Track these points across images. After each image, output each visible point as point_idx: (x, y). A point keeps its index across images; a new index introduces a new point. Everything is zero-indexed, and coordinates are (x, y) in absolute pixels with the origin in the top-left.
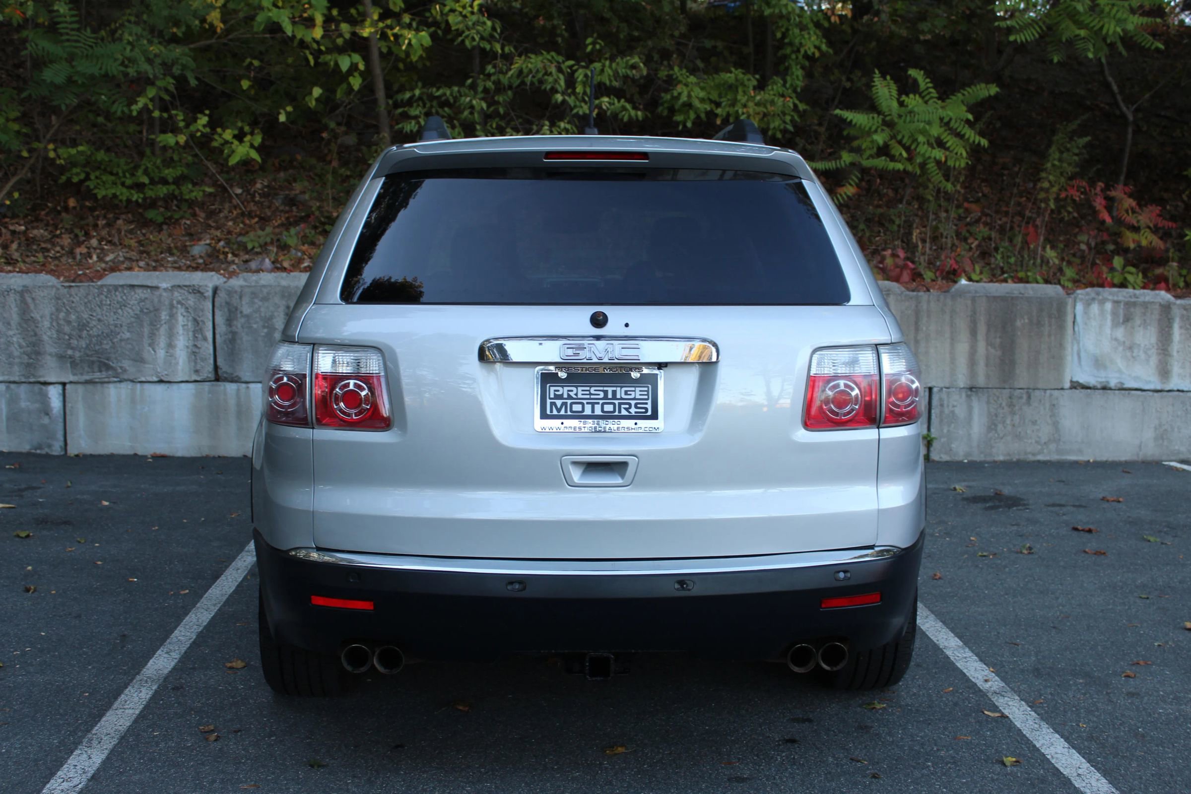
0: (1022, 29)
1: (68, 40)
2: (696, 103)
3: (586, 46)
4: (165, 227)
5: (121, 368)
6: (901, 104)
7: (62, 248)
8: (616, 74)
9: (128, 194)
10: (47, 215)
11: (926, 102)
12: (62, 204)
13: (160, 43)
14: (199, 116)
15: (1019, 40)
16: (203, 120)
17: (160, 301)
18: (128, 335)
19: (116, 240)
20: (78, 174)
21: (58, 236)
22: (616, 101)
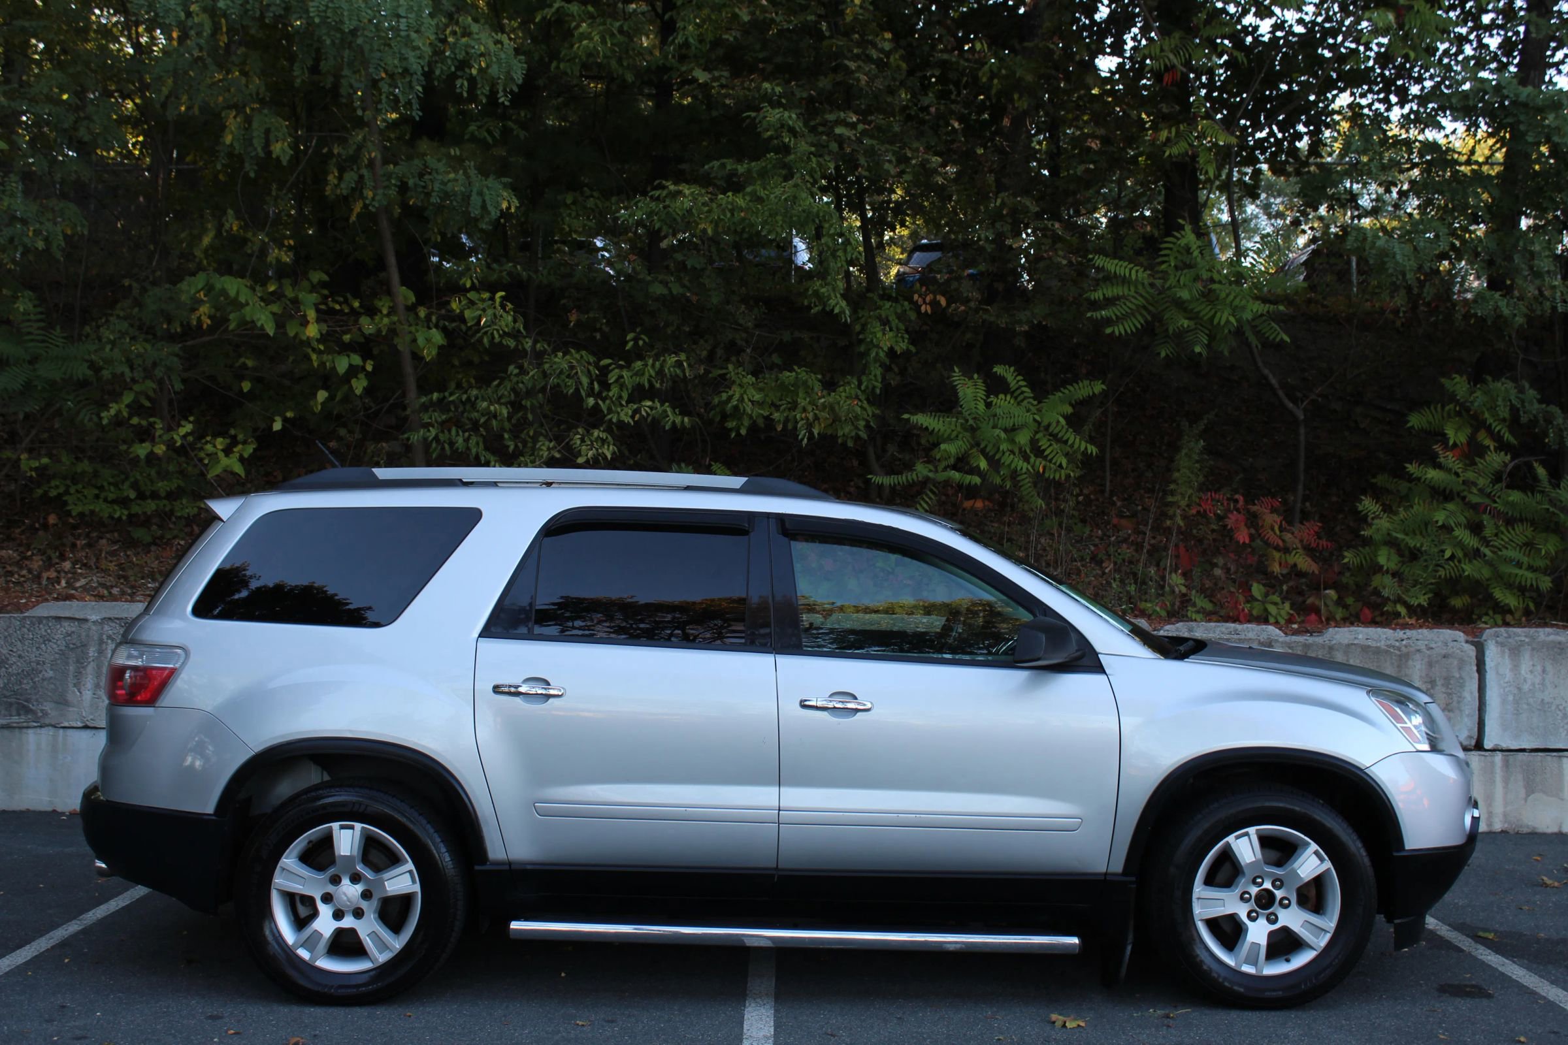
0: (1119, 319)
1: (32, 340)
2: (749, 408)
3: (626, 343)
4: (153, 548)
5: (42, 711)
6: (988, 405)
7: (30, 571)
8: (660, 373)
9: (110, 510)
10: (23, 533)
11: (1019, 404)
12: (42, 521)
13: (146, 340)
14: (183, 423)
15: (1117, 333)
16: (187, 428)
17: (88, 636)
18: (51, 673)
19: (92, 563)
20: (57, 487)
21: (27, 558)
22: (658, 405)
